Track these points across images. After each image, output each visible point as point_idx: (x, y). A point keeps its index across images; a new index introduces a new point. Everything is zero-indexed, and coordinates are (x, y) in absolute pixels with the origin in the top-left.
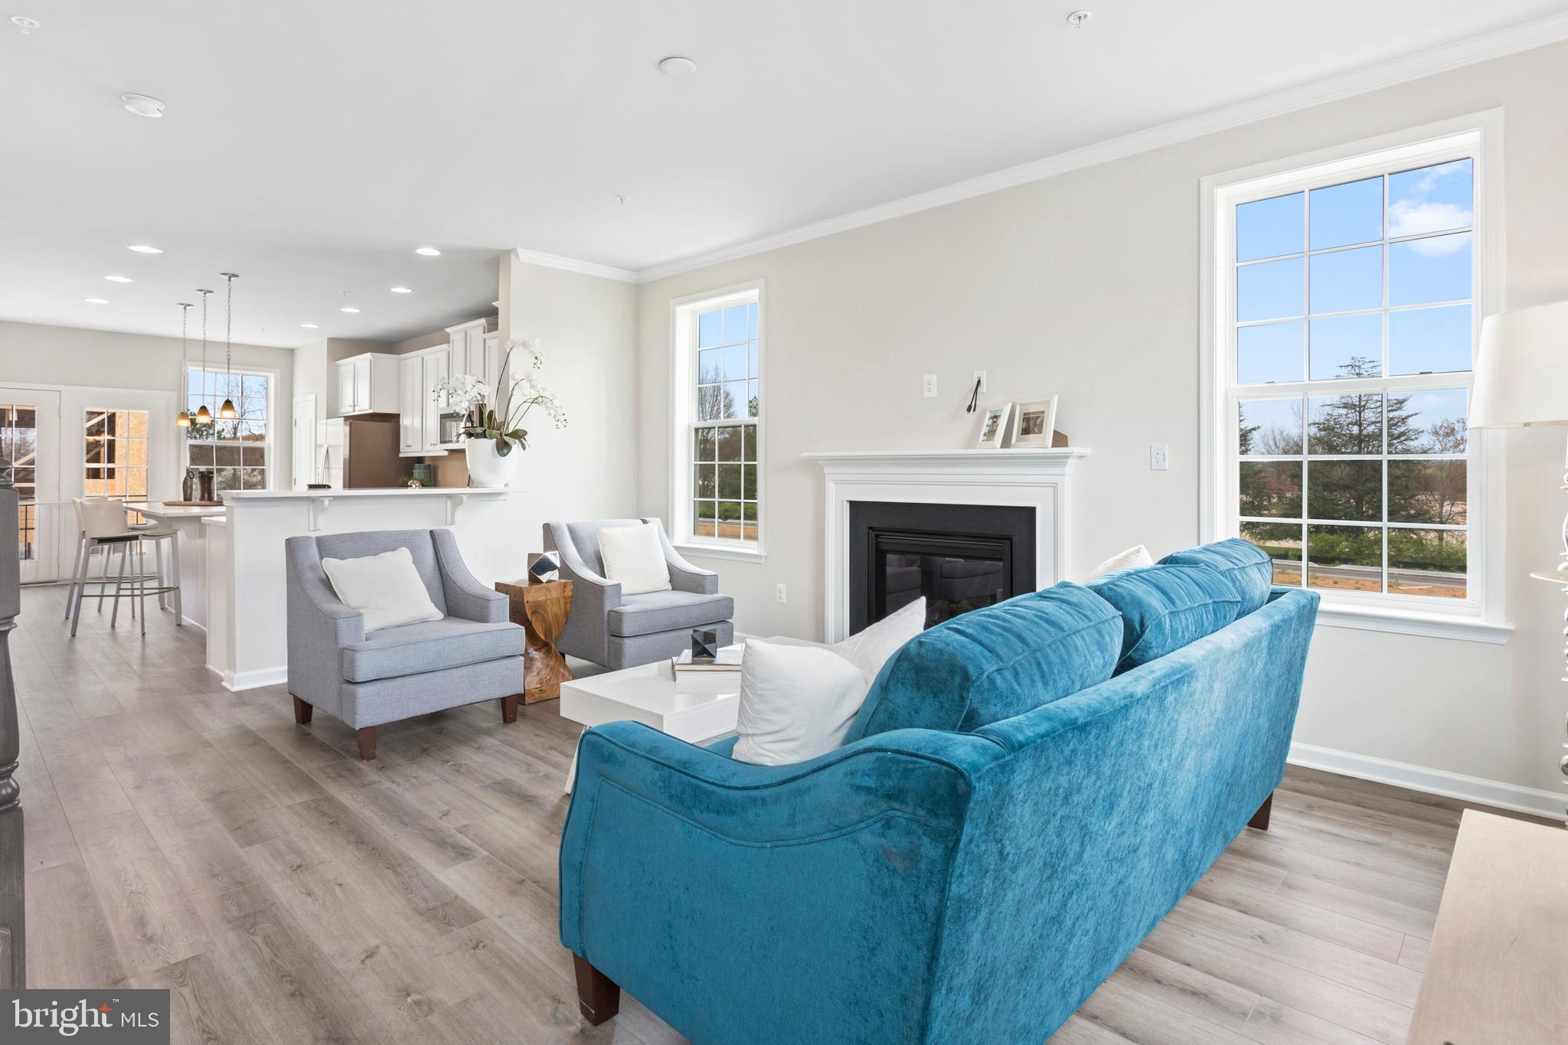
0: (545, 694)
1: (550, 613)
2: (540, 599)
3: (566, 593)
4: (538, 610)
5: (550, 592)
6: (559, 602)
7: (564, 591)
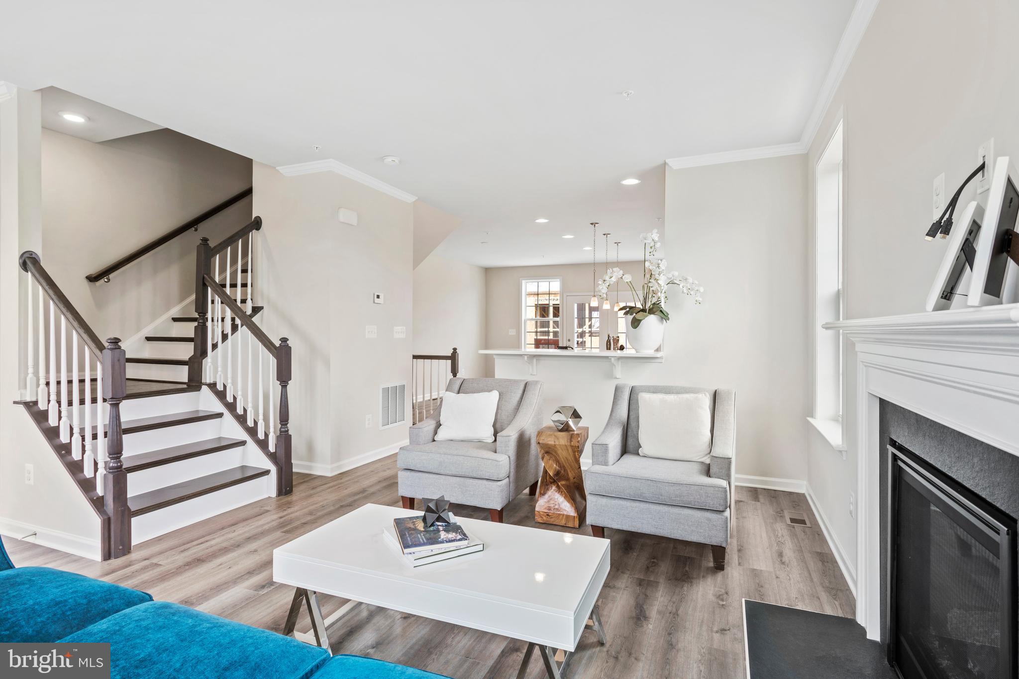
0: (552, 520)
1: (560, 455)
2: (550, 443)
3: (572, 443)
4: (551, 452)
5: (558, 439)
6: (568, 450)
7: (571, 441)
